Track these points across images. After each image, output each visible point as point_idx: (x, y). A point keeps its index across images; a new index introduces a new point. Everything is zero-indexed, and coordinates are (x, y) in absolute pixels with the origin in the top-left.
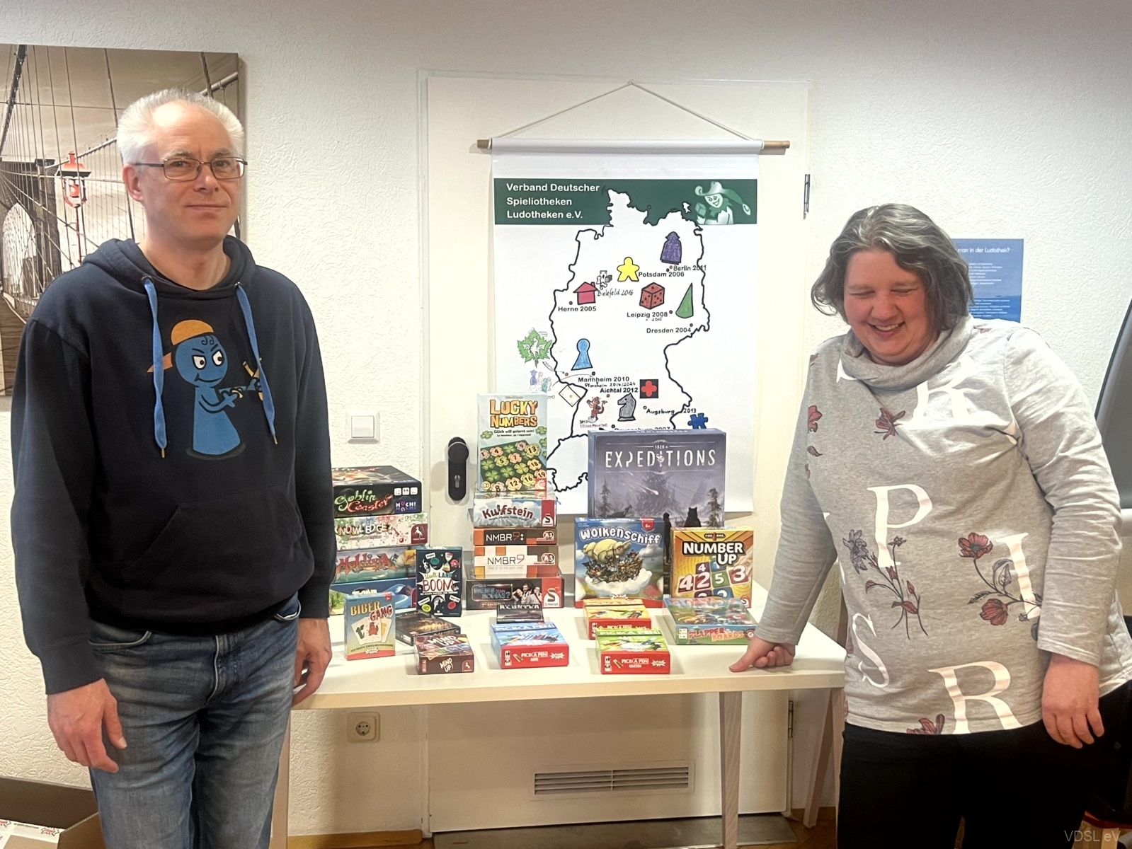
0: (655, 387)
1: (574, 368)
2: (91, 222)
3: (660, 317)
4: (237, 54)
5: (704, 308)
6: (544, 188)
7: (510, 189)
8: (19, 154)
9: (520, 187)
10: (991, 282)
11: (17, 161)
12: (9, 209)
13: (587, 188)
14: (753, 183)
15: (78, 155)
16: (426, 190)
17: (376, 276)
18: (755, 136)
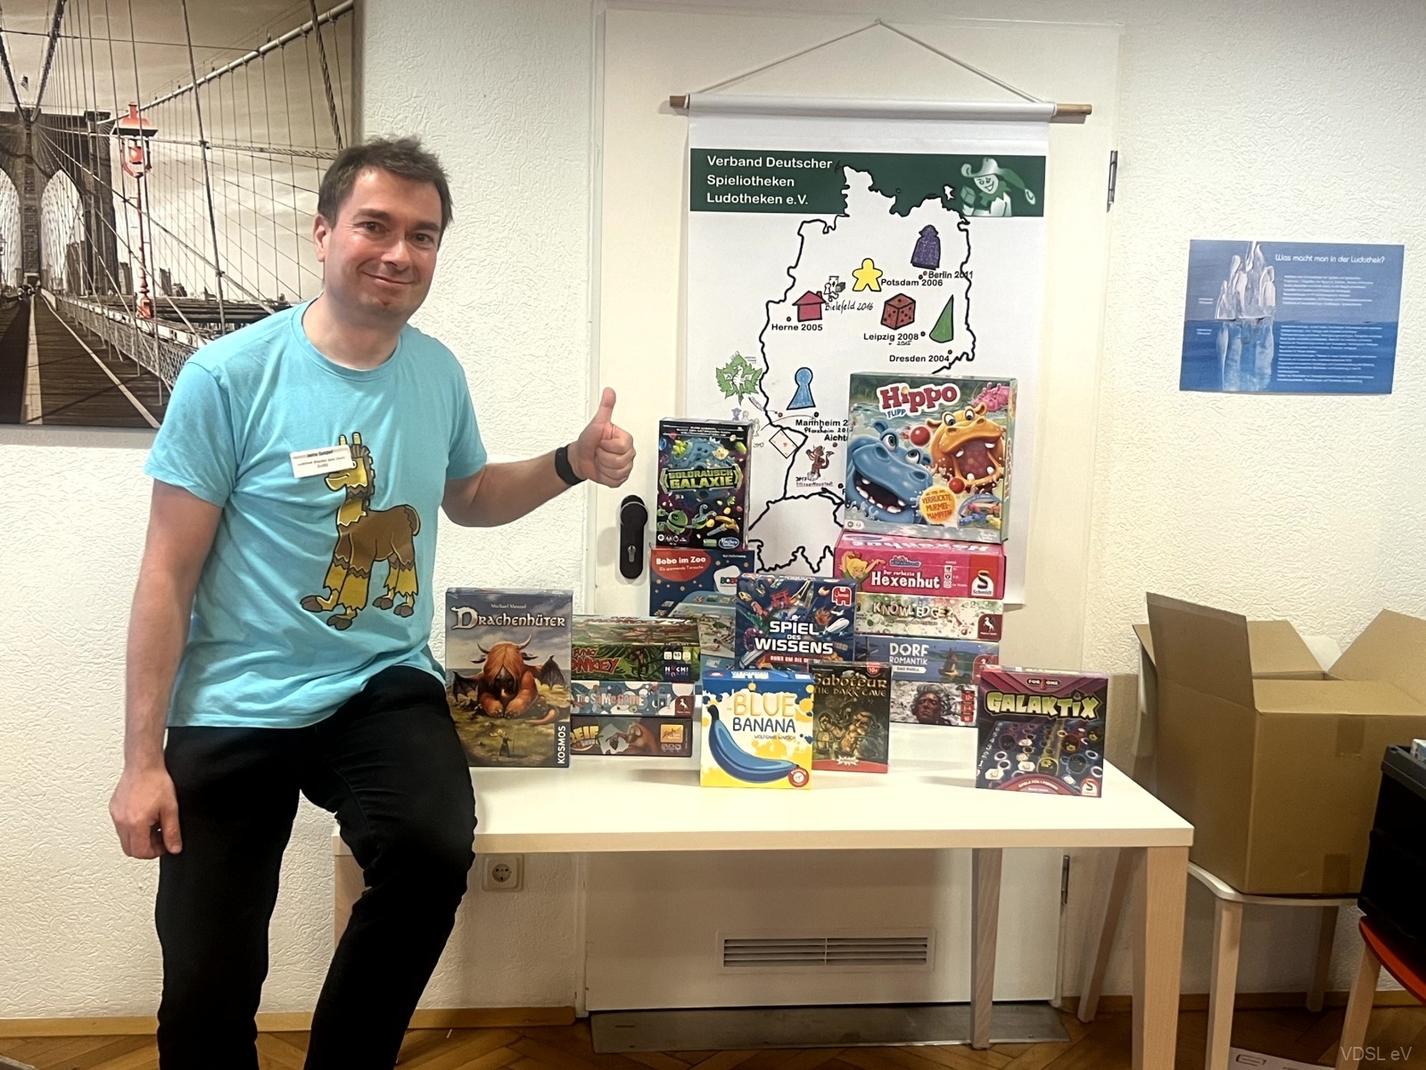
1: (791, 407)
2: (157, 197)
3: (908, 340)
6: (758, 163)
7: (712, 164)
8: (68, 105)
9: (726, 160)
10: (1357, 303)
11: (60, 113)
12: (51, 177)
13: (815, 164)
14: (1040, 161)
15: (141, 108)
16: (600, 162)
17: (530, 278)
18: (1044, 99)
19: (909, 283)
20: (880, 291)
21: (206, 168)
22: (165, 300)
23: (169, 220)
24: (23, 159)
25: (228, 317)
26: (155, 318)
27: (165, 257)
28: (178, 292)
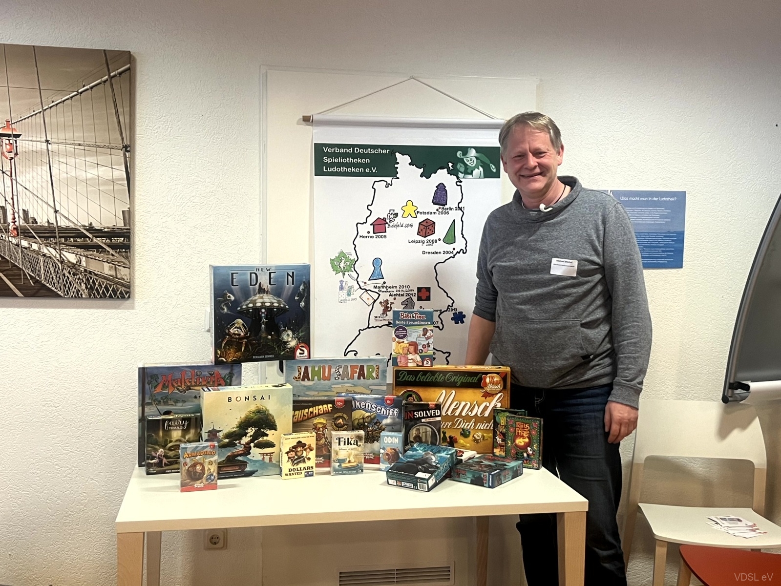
0: (429, 293)
1: (371, 279)
2: (21, 170)
3: (432, 243)
4: (130, 52)
6: (350, 151)
7: (326, 151)
9: (333, 149)
10: (663, 221)
13: (380, 151)
15: (13, 122)
16: (266, 151)
17: (228, 212)
18: (499, 117)
19: (431, 213)
20: (416, 217)
21: (49, 154)
22: (25, 226)
23: (28, 183)
25: (61, 235)
26: (20, 236)
27: (25, 202)
28: (32, 221)
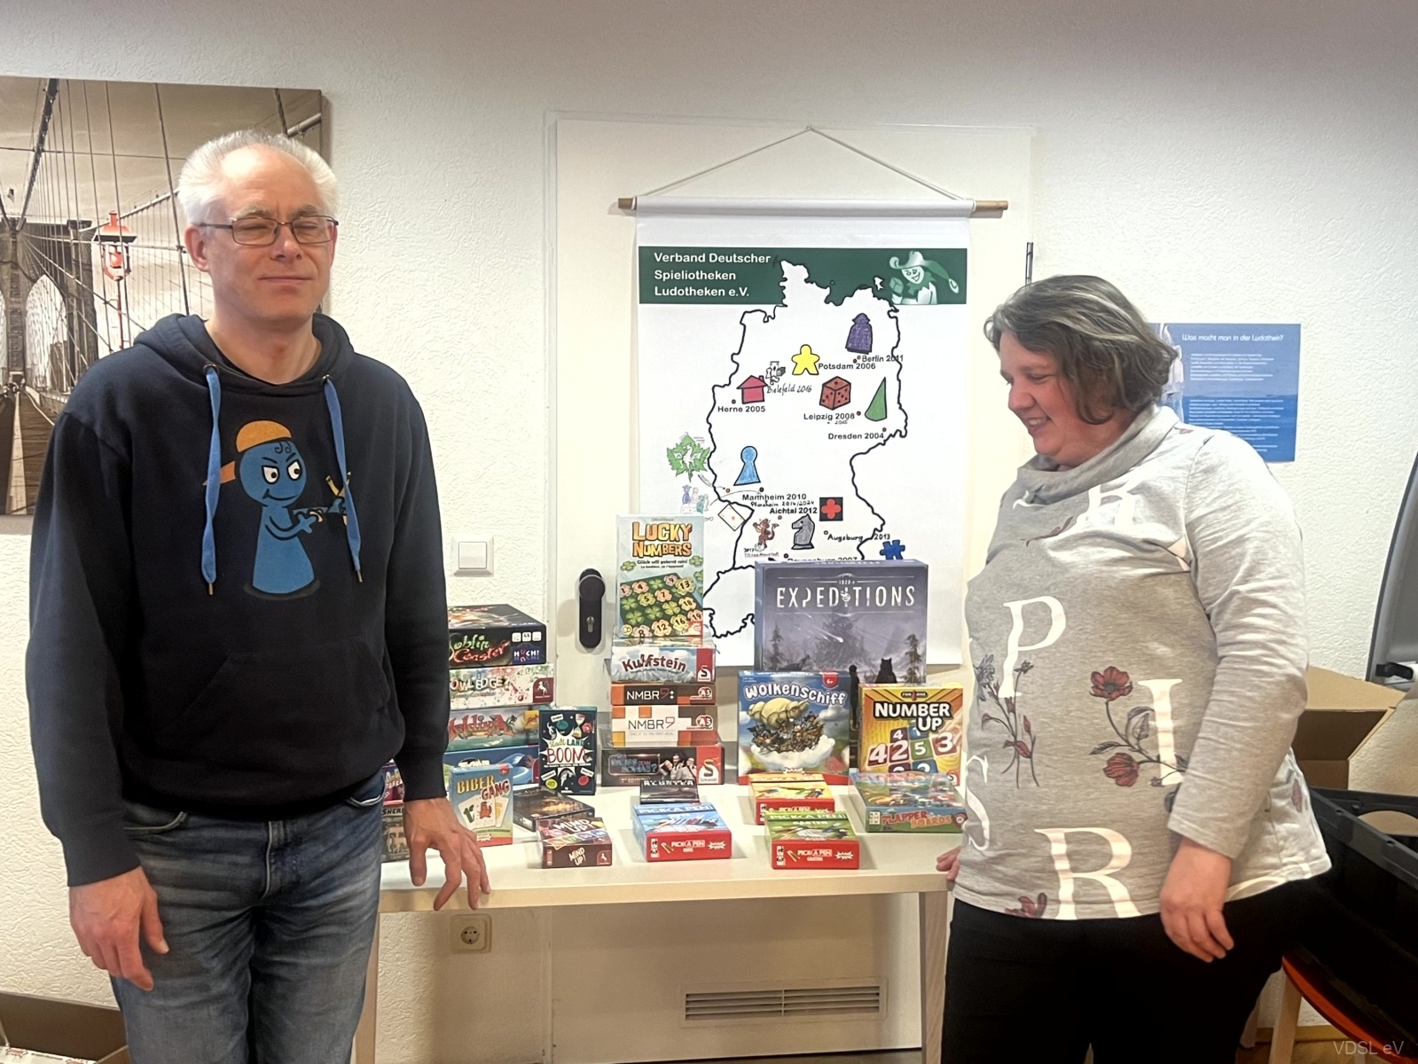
0: (839, 507)
1: (738, 483)
2: (136, 299)
3: (845, 419)
4: (320, 92)
5: (900, 408)
6: (702, 259)
7: (658, 260)
8: (48, 214)
9: (672, 257)
10: (1259, 377)
11: (48, 222)
12: (34, 281)
13: (754, 258)
14: (961, 254)
15: (122, 216)
16: (555, 264)
17: (490, 367)
18: (964, 195)
19: (844, 367)
20: (818, 374)
21: (183, 271)
23: (148, 319)
24: (9, 265)
